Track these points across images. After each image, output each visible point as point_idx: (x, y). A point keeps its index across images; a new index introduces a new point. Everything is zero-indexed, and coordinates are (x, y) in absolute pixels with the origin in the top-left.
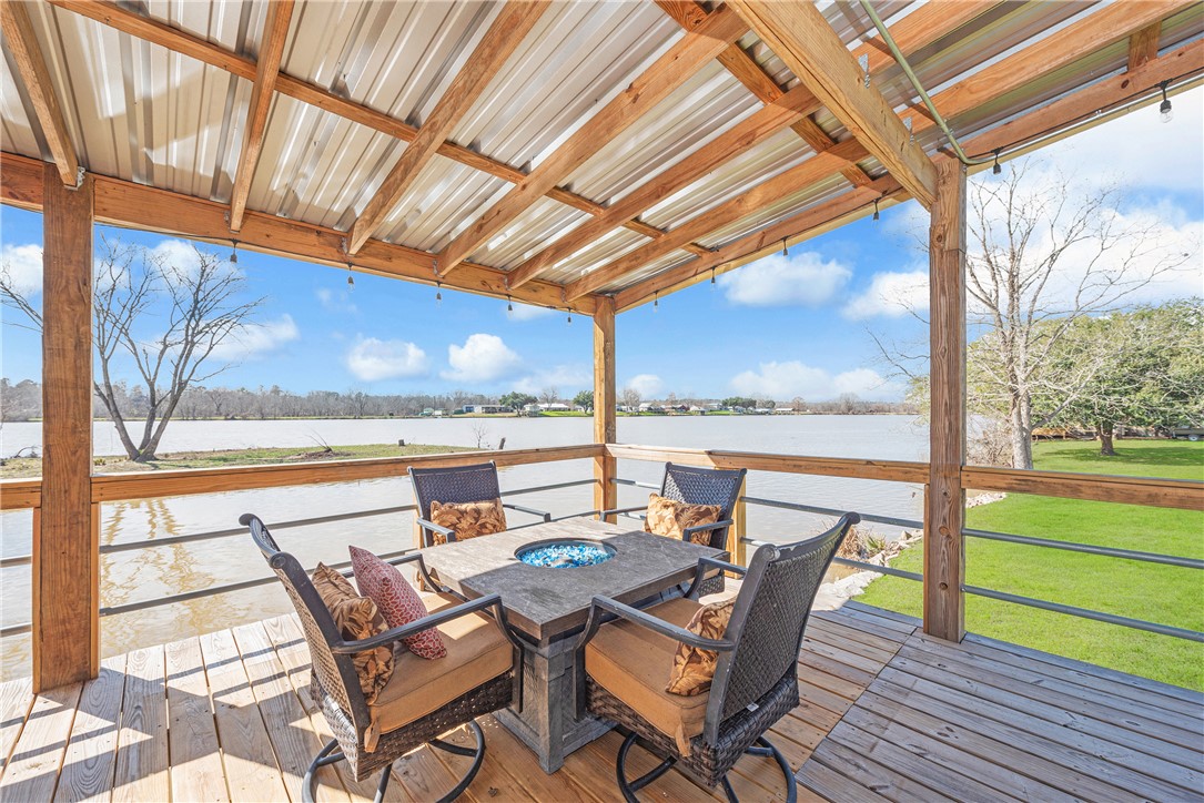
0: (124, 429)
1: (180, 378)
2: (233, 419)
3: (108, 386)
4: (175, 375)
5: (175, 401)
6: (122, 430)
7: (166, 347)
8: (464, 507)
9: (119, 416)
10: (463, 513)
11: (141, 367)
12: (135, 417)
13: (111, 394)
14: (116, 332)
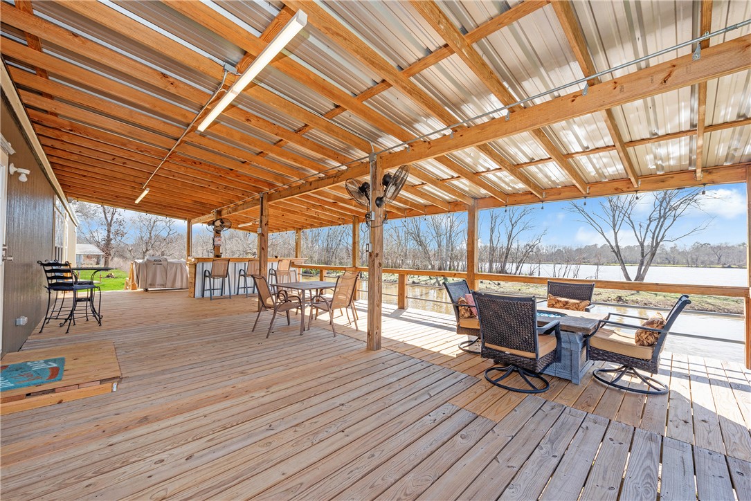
0: (625, 269)
1: (657, 240)
2: (729, 267)
3: (617, 246)
4: (653, 238)
5: (653, 255)
6: (625, 270)
7: (651, 222)
8: (560, 299)
9: (623, 262)
10: (558, 301)
11: (636, 235)
12: (633, 263)
13: (619, 251)
14: (622, 215)
